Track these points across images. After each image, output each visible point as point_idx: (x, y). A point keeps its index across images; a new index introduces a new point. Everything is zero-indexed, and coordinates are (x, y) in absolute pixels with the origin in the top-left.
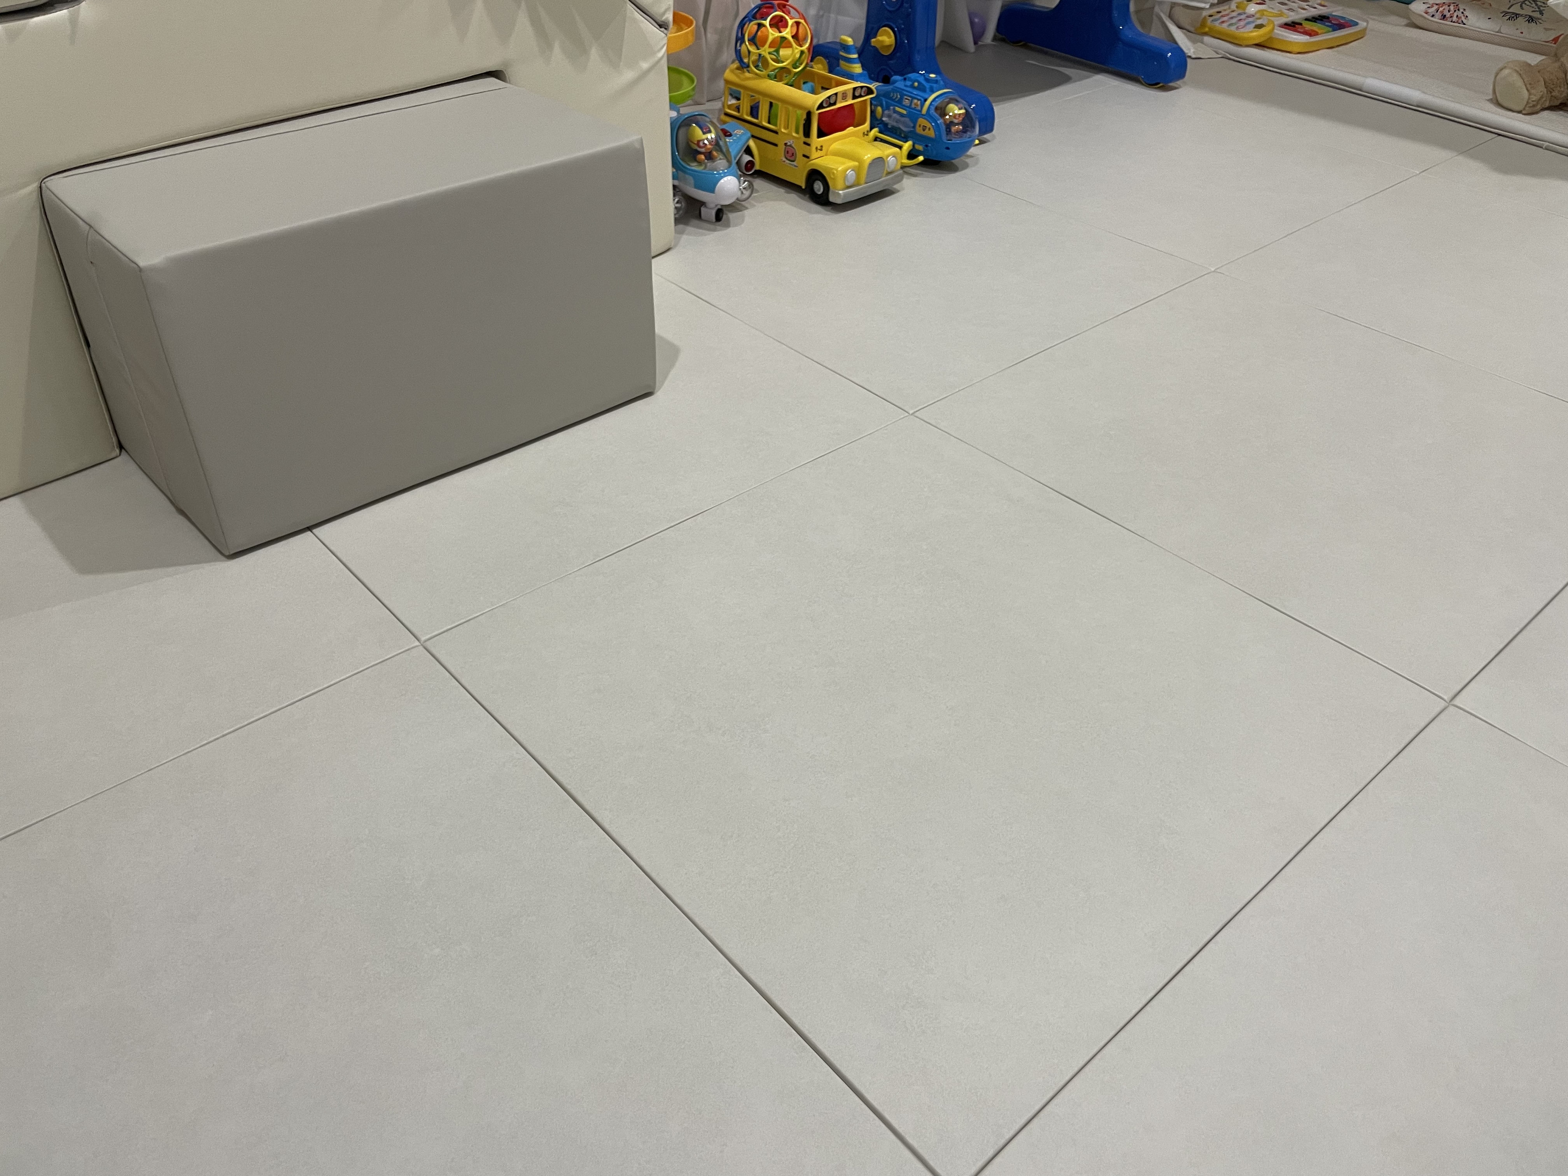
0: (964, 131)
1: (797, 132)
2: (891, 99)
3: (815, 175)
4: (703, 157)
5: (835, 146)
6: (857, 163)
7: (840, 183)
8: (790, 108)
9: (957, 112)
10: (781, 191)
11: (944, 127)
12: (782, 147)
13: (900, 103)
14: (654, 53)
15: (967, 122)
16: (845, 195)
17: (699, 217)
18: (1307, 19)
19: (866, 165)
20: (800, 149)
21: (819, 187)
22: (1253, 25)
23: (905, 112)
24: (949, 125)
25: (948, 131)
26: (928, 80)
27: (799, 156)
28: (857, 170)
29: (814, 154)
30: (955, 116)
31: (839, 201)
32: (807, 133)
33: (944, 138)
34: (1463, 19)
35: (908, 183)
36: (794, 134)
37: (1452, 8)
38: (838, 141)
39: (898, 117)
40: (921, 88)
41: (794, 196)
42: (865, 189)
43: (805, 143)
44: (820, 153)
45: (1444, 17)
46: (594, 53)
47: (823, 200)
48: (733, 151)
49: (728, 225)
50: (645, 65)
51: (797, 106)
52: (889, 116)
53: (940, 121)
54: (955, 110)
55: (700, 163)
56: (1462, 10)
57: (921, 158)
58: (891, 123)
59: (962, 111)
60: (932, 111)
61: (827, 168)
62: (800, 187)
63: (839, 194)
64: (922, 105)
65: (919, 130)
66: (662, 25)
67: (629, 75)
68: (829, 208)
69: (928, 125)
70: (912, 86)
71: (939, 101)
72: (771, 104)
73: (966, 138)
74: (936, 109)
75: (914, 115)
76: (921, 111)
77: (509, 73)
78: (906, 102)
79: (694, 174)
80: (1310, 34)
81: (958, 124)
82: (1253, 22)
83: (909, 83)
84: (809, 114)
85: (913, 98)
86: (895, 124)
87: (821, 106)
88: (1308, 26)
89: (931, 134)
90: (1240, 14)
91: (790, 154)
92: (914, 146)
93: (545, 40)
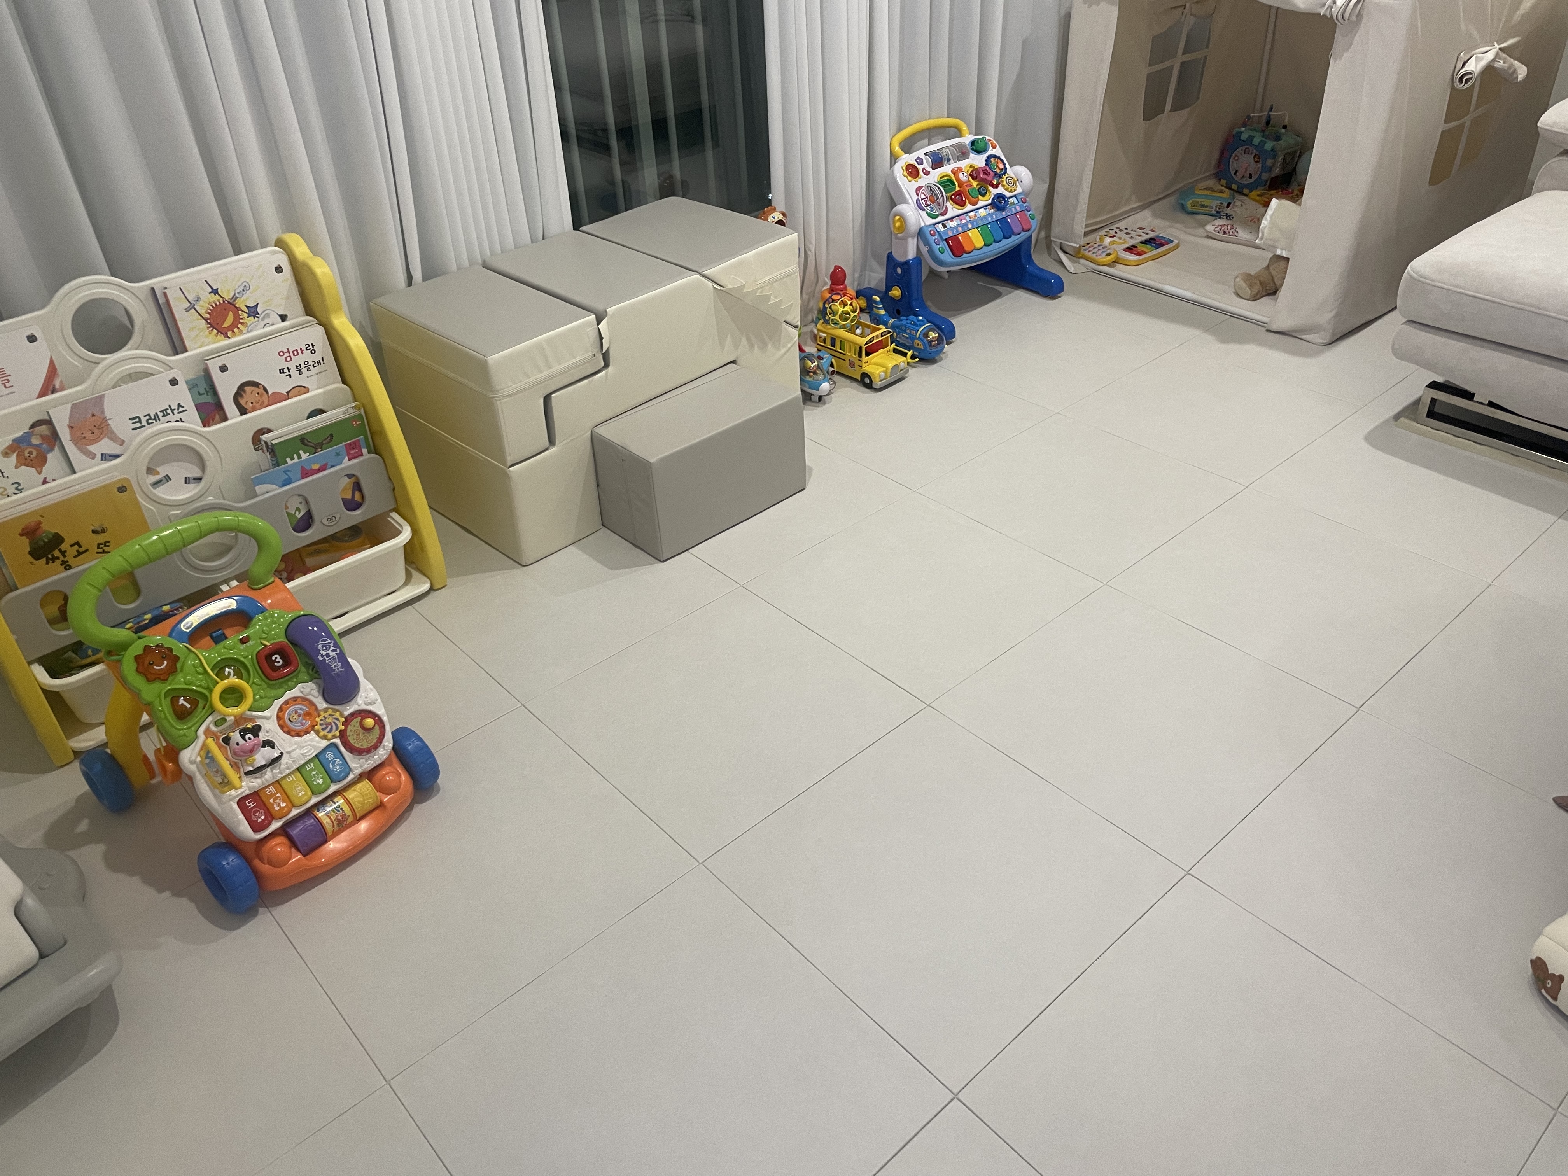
0: (938, 344)
1: (855, 355)
2: (900, 329)
3: (865, 375)
4: (812, 374)
5: (874, 360)
6: (884, 369)
7: (878, 379)
8: (851, 344)
9: (934, 335)
10: (848, 381)
11: (927, 343)
12: (847, 362)
13: (905, 331)
14: (793, 340)
15: (939, 340)
16: (880, 385)
17: (810, 399)
18: (1142, 242)
19: (890, 368)
20: (857, 363)
21: (867, 381)
22: (1105, 254)
23: (907, 336)
24: (931, 341)
25: (930, 345)
26: (918, 320)
27: (856, 366)
28: (885, 372)
29: (864, 365)
30: (933, 338)
31: (878, 387)
32: (860, 356)
33: (928, 349)
34: (1236, 233)
35: (912, 371)
36: (854, 356)
37: (1229, 227)
38: (875, 357)
39: (905, 339)
40: (915, 324)
41: (855, 384)
42: (890, 380)
43: (859, 360)
44: (867, 364)
45: (1225, 233)
46: (770, 346)
47: (869, 386)
48: (825, 368)
49: (824, 404)
50: (789, 345)
51: (854, 343)
52: (900, 338)
53: (925, 341)
54: (933, 335)
55: (811, 377)
56: (1234, 228)
57: (917, 359)
58: (902, 341)
59: (937, 335)
60: (921, 336)
61: (871, 373)
62: (858, 380)
63: (877, 384)
64: (916, 333)
65: (916, 345)
66: (796, 327)
67: (783, 350)
68: (873, 390)
69: (920, 343)
70: (911, 323)
71: (925, 330)
72: (841, 341)
73: (939, 347)
74: (924, 334)
75: (913, 338)
76: (916, 335)
77: (738, 362)
78: (908, 331)
79: (808, 382)
80: (1139, 254)
81: (935, 341)
82: (1105, 252)
83: (909, 321)
84: (861, 348)
85: (912, 330)
86: (903, 342)
87: (866, 344)
88: (1142, 248)
89: (922, 347)
90: (1099, 246)
91: (852, 364)
92: (913, 352)
93: (752, 346)
